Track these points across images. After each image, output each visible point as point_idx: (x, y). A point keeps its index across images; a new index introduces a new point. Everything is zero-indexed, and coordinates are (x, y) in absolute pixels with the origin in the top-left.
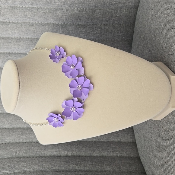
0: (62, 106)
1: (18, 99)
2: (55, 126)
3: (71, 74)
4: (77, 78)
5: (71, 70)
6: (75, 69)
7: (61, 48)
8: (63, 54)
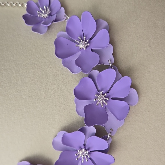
3: (78, 63)
4: (96, 72)
6: (89, 49)
8: (58, 12)
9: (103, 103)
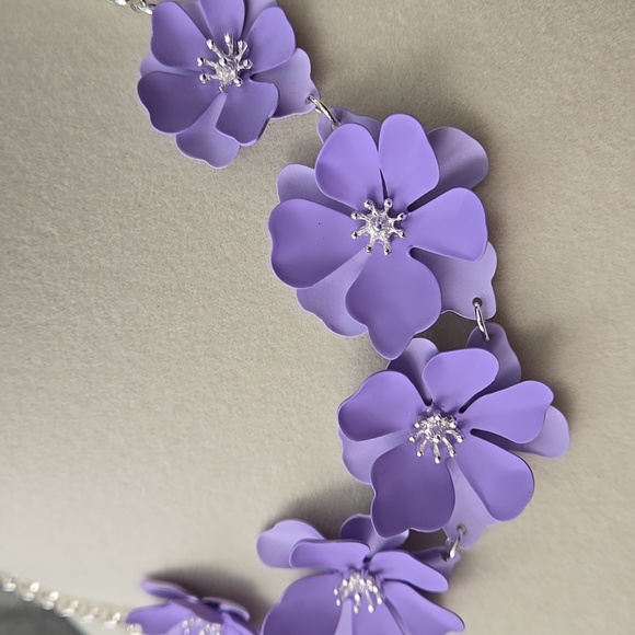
3: (361, 304)
6: (403, 248)
9: (441, 445)
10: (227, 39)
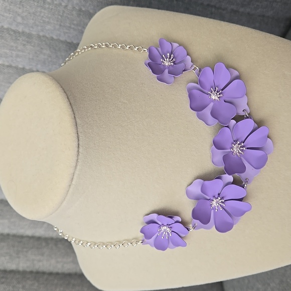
0: (188, 194)
1: (73, 183)
2: (160, 246)
5: (211, 105)
6: (222, 100)
7: (176, 45)
8: (184, 61)
10: (168, 54)
